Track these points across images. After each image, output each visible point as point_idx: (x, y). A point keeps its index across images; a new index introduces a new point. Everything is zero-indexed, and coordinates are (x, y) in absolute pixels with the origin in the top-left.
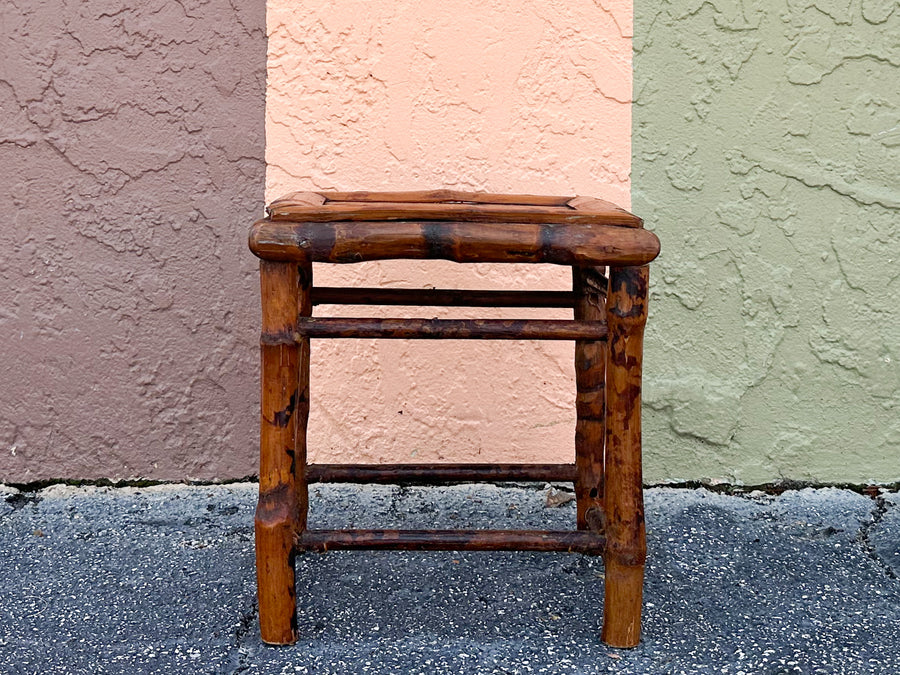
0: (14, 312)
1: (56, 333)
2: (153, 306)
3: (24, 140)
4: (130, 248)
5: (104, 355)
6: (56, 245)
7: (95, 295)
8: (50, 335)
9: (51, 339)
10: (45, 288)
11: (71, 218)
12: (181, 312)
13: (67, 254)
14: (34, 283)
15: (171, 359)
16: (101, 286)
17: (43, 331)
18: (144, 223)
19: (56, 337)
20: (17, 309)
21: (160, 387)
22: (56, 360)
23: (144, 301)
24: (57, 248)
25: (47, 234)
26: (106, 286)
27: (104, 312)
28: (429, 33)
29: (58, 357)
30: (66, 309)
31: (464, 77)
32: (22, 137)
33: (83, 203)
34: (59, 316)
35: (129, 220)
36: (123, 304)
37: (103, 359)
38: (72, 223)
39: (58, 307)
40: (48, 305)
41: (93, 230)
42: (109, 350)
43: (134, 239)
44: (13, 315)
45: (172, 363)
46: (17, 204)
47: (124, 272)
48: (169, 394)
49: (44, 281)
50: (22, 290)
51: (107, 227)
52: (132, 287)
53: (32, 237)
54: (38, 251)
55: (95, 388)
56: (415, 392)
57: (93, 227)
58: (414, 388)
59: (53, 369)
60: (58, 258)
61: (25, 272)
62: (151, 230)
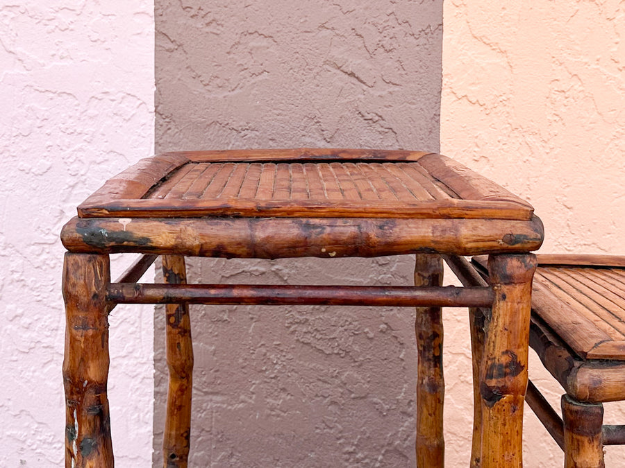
0: (251, 398)
1: (282, 414)
2: (353, 395)
3: (257, 270)
4: (336, 352)
5: (318, 431)
6: (281, 349)
7: (311, 387)
8: (278, 416)
9: (279, 419)
10: (273, 381)
11: (292, 329)
12: (375, 400)
13: (290, 356)
14: (266, 377)
15: (368, 435)
16: (315, 380)
17: (274, 413)
18: (346, 333)
19: (283, 417)
20: (254, 396)
21: (360, 455)
22: (282, 434)
23: (347, 391)
24: (282, 351)
25: (274, 340)
26: (320, 380)
27: (318, 399)
28: (568, 189)
29: (284, 432)
30: (289, 397)
31: (595, 223)
32: (255, 268)
33: (301, 318)
34: (285, 401)
35: (335, 331)
36: (331, 393)
37: (317, 434)
38: (293, 333)
39: (283, 395)
40: (276, 394)
41: (309, 338)
42: (321, 427)
43: (339, 345)
44: (250, 401)
45: (369, 437)
46: (252, 318)
47: (331, 370)
48: (367, 460)
49: (273, 376)
50: (257, 382)
51: (319, 336)
52: (337, 381)
53: (263, 343)
54: (268, 354)
55: (312, 455)
56: (553, 462)
57: (309, 336)
58: (551, 459)
59: (280, 441)
60: (283, 359)
61: (258, 368)
62: (351, 339)
